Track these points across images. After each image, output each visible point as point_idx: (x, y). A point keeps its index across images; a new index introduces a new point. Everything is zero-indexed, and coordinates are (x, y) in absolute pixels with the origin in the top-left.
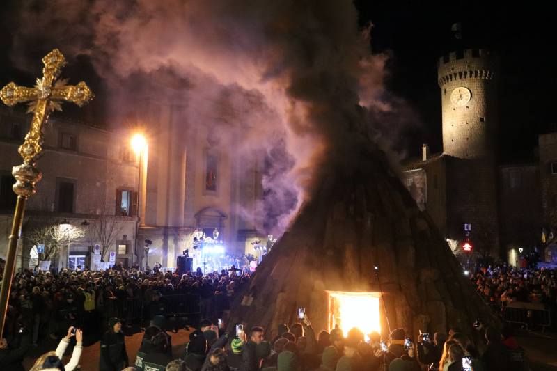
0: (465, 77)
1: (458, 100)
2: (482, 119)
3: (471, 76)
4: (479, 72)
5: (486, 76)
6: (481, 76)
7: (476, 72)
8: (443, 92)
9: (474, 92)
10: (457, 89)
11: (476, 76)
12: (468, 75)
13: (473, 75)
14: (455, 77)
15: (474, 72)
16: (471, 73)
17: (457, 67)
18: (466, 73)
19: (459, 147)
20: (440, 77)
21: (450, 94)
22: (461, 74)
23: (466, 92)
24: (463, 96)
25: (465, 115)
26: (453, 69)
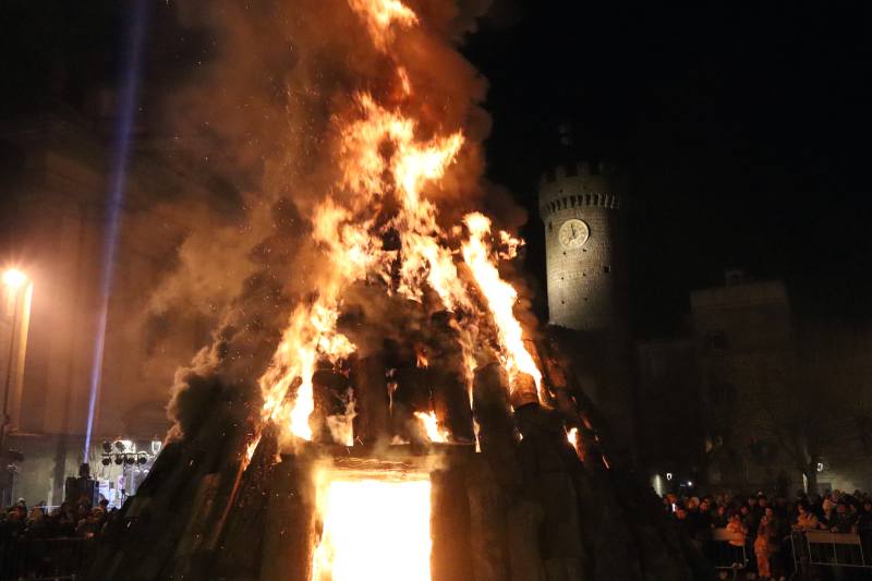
0: (580, 204)
1: (570, 239)
2: (606, 270)
3: (588, 203)
4: (600, 197)
5: (609, 204)
6: (603, 203)
7: (596, 197)
8: (547, 228)
9: (595, 227)
10: (568, 223)
11: (596, 203)
12: (584, 202)
13: (592, 201)
14: (565, 204)
15: (592, 198)
16: (588, 198)
17: (567, 188)
18: (580, 198)
19: (573, 313)
20: (542, 204)
21: (558, 230)
22: (573, 199)
23: (581, 226)
24: (579, 233)
25: (581, 262)
26: (561, 191)
